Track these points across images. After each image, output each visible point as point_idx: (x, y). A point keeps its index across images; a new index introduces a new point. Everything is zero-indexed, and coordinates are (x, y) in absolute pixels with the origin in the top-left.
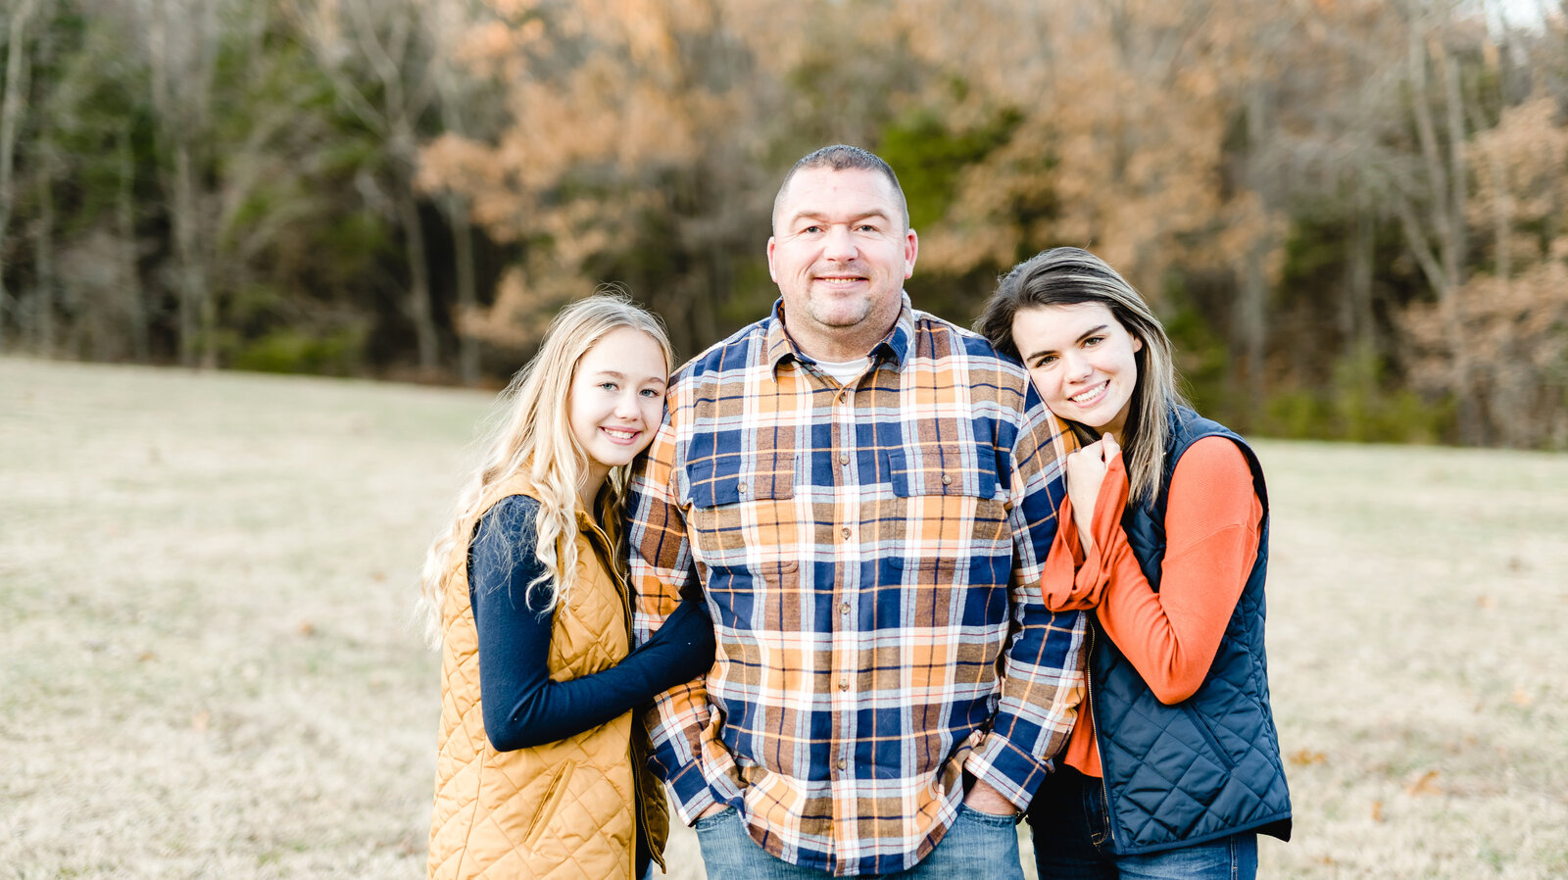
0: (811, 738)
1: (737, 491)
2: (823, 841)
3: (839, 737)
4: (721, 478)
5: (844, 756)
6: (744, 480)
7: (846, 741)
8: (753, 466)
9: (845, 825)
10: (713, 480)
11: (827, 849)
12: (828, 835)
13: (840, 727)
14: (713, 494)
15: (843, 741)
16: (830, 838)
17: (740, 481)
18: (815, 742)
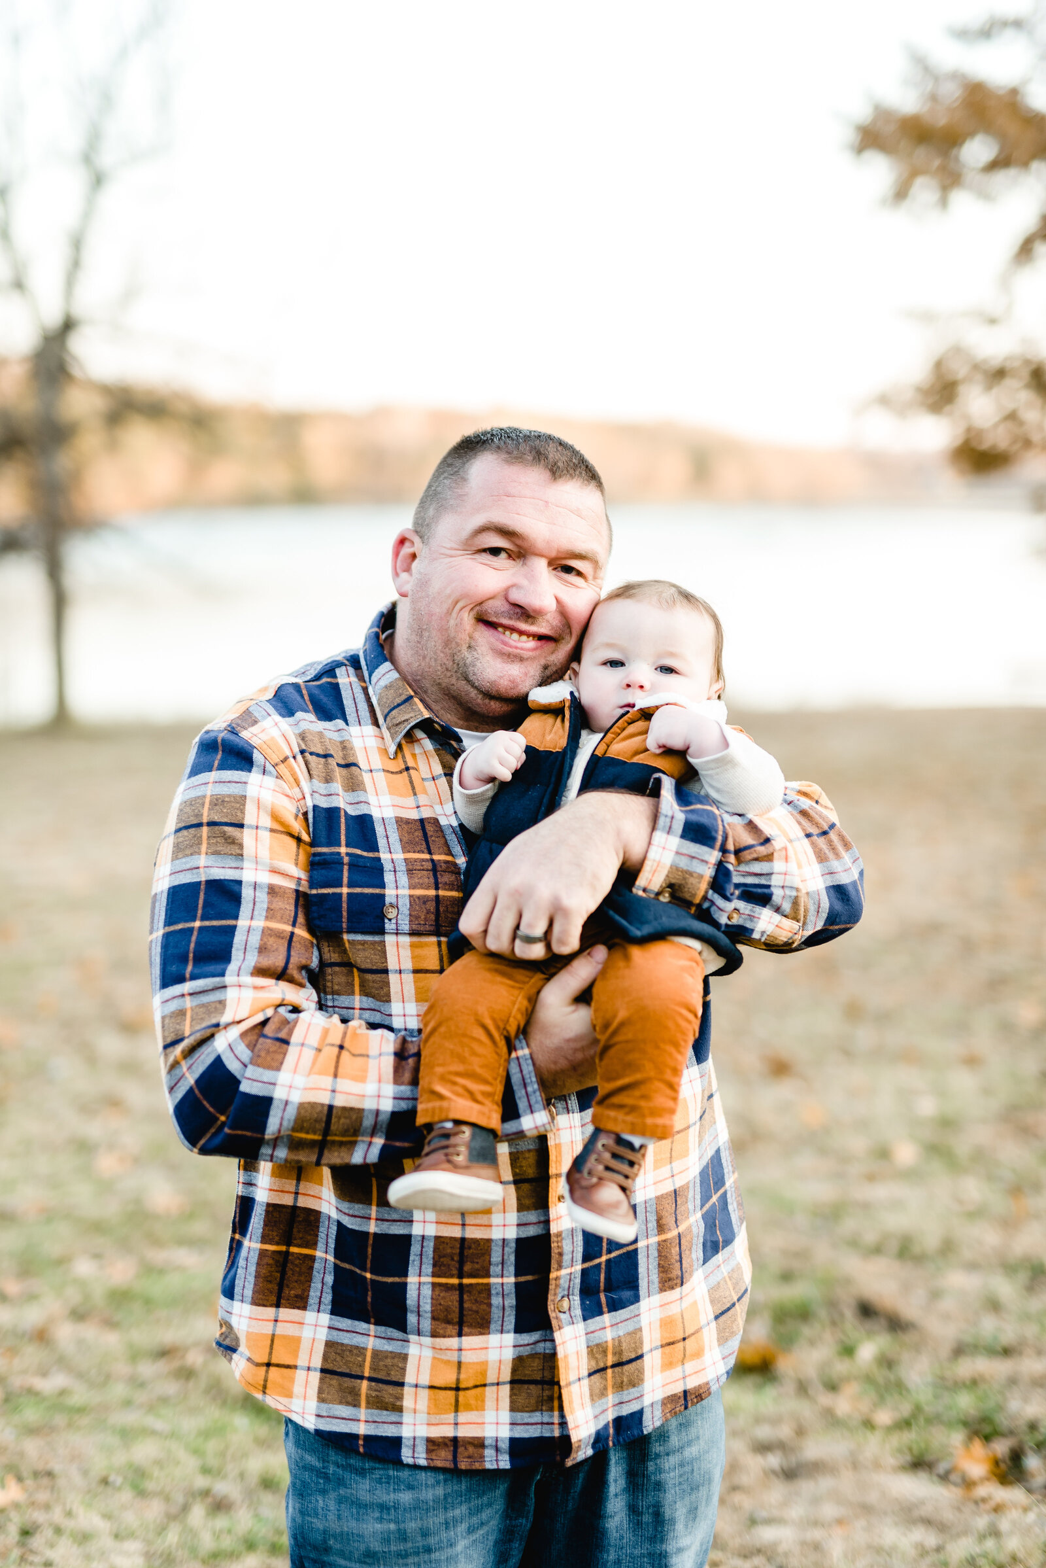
0: (516, 1275)
1: (382, 917)
2: (546, 1420)
3: (560, 1267)
4: (358, 890)
5: (566, 1293)
6: (394, 901)
7: (568, 1271)
8: (403, 879)
9: (575, 1388)
10: (345, 890)
11: (553, 1431)
12: (551, 1409)
13: (561, 1254)
14: (345, 914)
15: (564, 1272)
16: (556, 1413)
17: (388, 900)
18: (522, 1279)
